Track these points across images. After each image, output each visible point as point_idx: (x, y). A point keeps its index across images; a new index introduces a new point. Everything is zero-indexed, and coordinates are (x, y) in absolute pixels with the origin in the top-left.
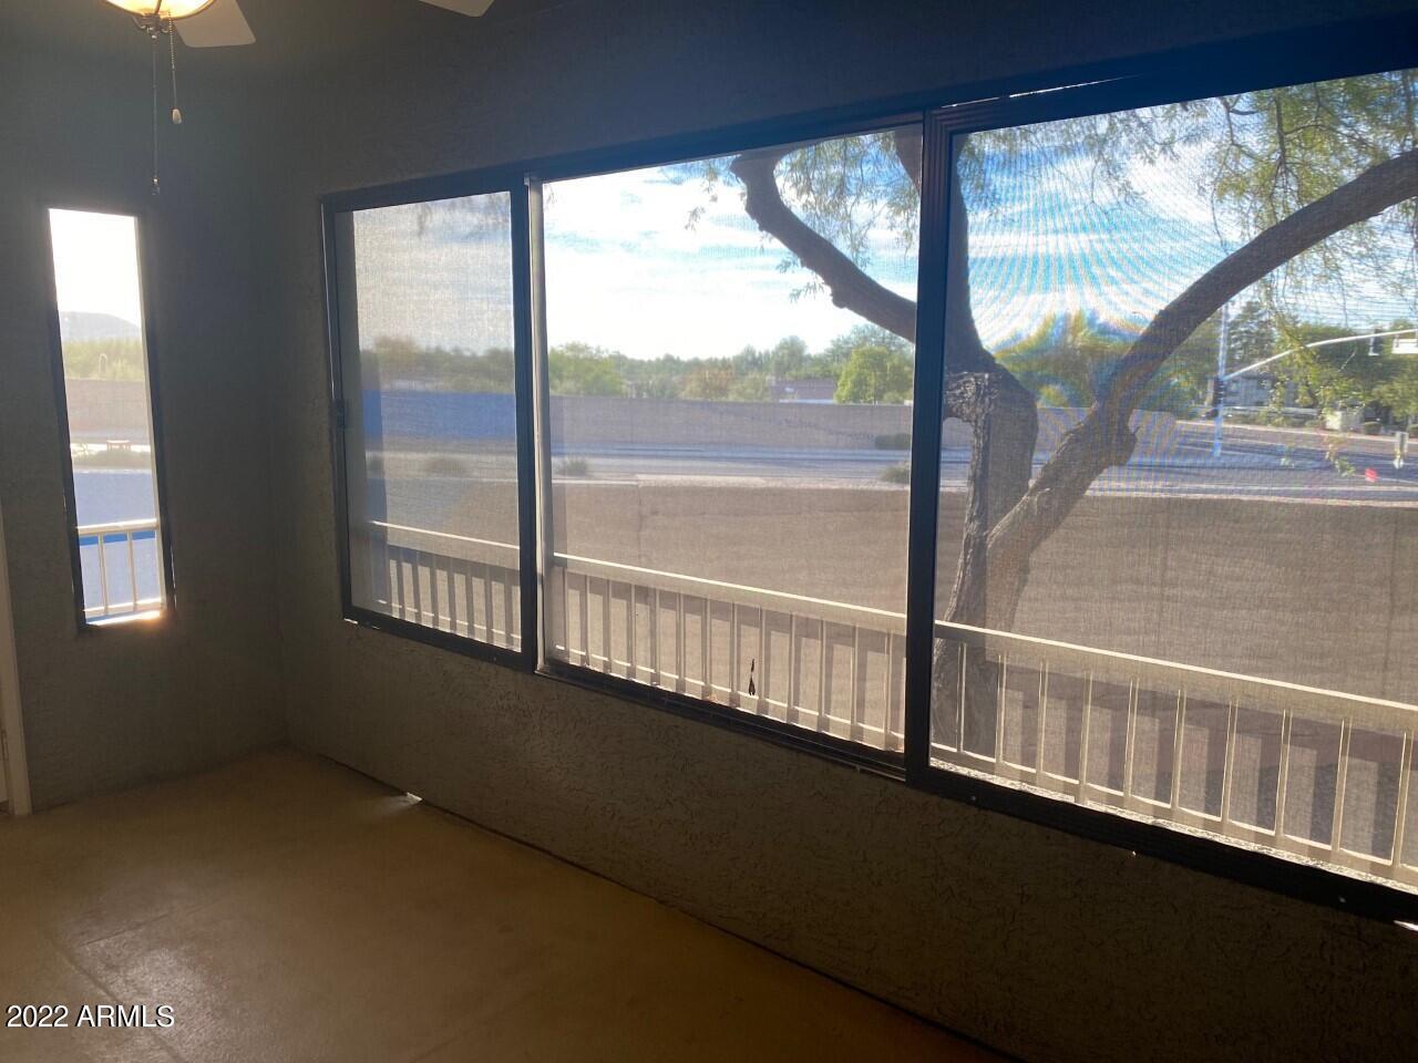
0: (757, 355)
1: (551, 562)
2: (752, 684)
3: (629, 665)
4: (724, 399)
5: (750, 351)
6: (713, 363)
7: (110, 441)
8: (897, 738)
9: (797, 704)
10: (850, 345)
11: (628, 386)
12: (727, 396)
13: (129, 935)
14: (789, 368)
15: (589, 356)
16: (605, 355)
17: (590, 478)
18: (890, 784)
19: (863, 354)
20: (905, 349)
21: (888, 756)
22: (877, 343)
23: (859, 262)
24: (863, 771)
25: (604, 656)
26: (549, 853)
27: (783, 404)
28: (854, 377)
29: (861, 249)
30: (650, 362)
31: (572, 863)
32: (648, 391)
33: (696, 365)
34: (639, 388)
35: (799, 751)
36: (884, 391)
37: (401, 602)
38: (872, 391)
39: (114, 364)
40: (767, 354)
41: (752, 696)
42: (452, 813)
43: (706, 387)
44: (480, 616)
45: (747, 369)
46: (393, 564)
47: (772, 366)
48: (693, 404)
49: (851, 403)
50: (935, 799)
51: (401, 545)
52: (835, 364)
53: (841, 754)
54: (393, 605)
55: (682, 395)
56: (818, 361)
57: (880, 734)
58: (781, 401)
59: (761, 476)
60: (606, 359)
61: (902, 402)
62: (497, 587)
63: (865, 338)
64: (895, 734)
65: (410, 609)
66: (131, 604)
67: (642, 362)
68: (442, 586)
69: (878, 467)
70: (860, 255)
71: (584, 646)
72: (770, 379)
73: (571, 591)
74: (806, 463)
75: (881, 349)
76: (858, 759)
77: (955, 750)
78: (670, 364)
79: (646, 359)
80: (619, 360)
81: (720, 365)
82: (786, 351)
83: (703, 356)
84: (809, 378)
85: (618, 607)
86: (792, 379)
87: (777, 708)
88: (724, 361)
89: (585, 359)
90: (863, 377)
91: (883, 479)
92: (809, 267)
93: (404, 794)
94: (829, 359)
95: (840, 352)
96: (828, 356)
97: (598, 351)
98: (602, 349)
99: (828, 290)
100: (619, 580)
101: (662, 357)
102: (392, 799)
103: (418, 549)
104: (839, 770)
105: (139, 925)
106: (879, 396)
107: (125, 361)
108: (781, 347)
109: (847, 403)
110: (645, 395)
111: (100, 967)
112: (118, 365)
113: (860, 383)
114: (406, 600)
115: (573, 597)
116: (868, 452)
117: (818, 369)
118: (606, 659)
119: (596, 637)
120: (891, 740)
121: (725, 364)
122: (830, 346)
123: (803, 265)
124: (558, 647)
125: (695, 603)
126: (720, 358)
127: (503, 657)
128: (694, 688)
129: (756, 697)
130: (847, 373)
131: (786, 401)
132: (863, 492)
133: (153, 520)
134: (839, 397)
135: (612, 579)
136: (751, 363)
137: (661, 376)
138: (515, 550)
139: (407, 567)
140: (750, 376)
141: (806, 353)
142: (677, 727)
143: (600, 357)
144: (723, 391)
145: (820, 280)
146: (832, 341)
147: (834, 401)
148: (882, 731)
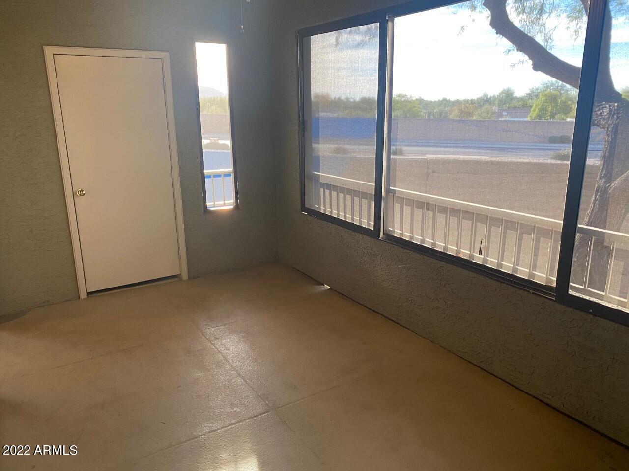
0: (489, 97)
1: (388, 191)
2: (480, 250)
3: (422, 238)
4: (471, 118)
5: (486, 95)
6: (466, 101)
7: (211, 139)
8: (552, 280)
9: (518, 265)
10: (538, 91)
11: (424, 113)
12: (472, 117)
13: (222, 327)
14: (505, 103)
15: (407, 99)
16: (414, 99)
17: (404, 155)
18: (546, 300)
19: (546, 95)
20: (569, 92)
21: (547, 288)
22: (554, 90)
23: (548, 47)
24: (533, 293)
25: (410, 234)
26: (382, 315)
27: (501, 120)
28: (539, 107)
29: (550, 41)
30: (435, 101)
31: (392, 321)
32: (433, 115)
33: (458, 102)
34: (429, 114)
35: (501, 282)
36: (556, 114)
37: (325, 206)
38: (549, 114)
39: (212, 107)
40: (494, 96)
41: (480, 256)
42: (342, 295)
43: (462, 112)
44: (356, 213)
45: (484, 104)
46: (322, 190)
47: (497, 102)
48: (456, 121)
49: (537, 120)
50: (570, 309)
51: (325, 182)
52: (530, 101)
53: (524, 285)
54: (321, 207)
55: (451, 117)
56: (521, 99)
57: (544, 277)
58: (500, 119)
59: (487, 156)
60: (414, 101)
61: (565, 120)
62: (365, 201)
63: (548, 87)
64: (552, 278)
65: (328, 210)
66: (223, 202)
67: (431, 102)
68: (349, 203)
69: (550, 152)
70: (549, 44)
71: (401, 229)
72: (495, 109)
73: (397, 204)
74: (510, 150)
75: (556, 92)
76: (532, 288)
77: (583, 287)
78: (445, 102)
79: (433, 100)
80: (421, 101)
81: (470, 102)
82: (504, 95)
83: (462, 98)
84: (515, 108)
85: (418, 213)
86: (507, 108)
87: (492, 262)
88: (472, 100)
89: (404, 101)
90: (544, 107)
91: (552, 158)
92: (521, 51)
93: (323, 285)
94: (526, 98)
95: (533, 95)
96: (527, 97)
97: (411, 97)
98: (412, 96)
99: (530, 62)
100: (419, 200)
101: (441, 99)
102: (319, 287)
103: (332, 184)
104: (521, 292)
105: (225, 324)
106: (553, 116)
107: (216, 106)
108: (502, 93)
109: (535, 120)
110: (432, 117)
111: (213, 338)
112: (214, 107)
113: (543, 110)
114: (326, 205)
115: (397, 207)
116: (546, 145)
117: (520, 103)
118: (411, 235)
119: (407, 226)
120: (548, 280)
121: (472, 102)
122: (528, 92)
123: (518, 50)
124: (390, 228)
125: (455, 212)
126: (470, 98)
127: (366, 231)
128: (452, 250)
129: (482, 256)
130: (536, 105)
131: (503, 119)
132: (540, 163)
133: (230, 169)
134: (531, 117)
135: (415, 199)
136: (486, 101)
137: (440, 108)
138: (373, 185)
139: (327, 192)
140: (485, 107)
141: (514, 95)
142: (443, 267)
143: (412, 100)
144: (470, 114)
145: (526, 57)
146: (530, 89)
147: (528, 119)
148: (545, 276)
